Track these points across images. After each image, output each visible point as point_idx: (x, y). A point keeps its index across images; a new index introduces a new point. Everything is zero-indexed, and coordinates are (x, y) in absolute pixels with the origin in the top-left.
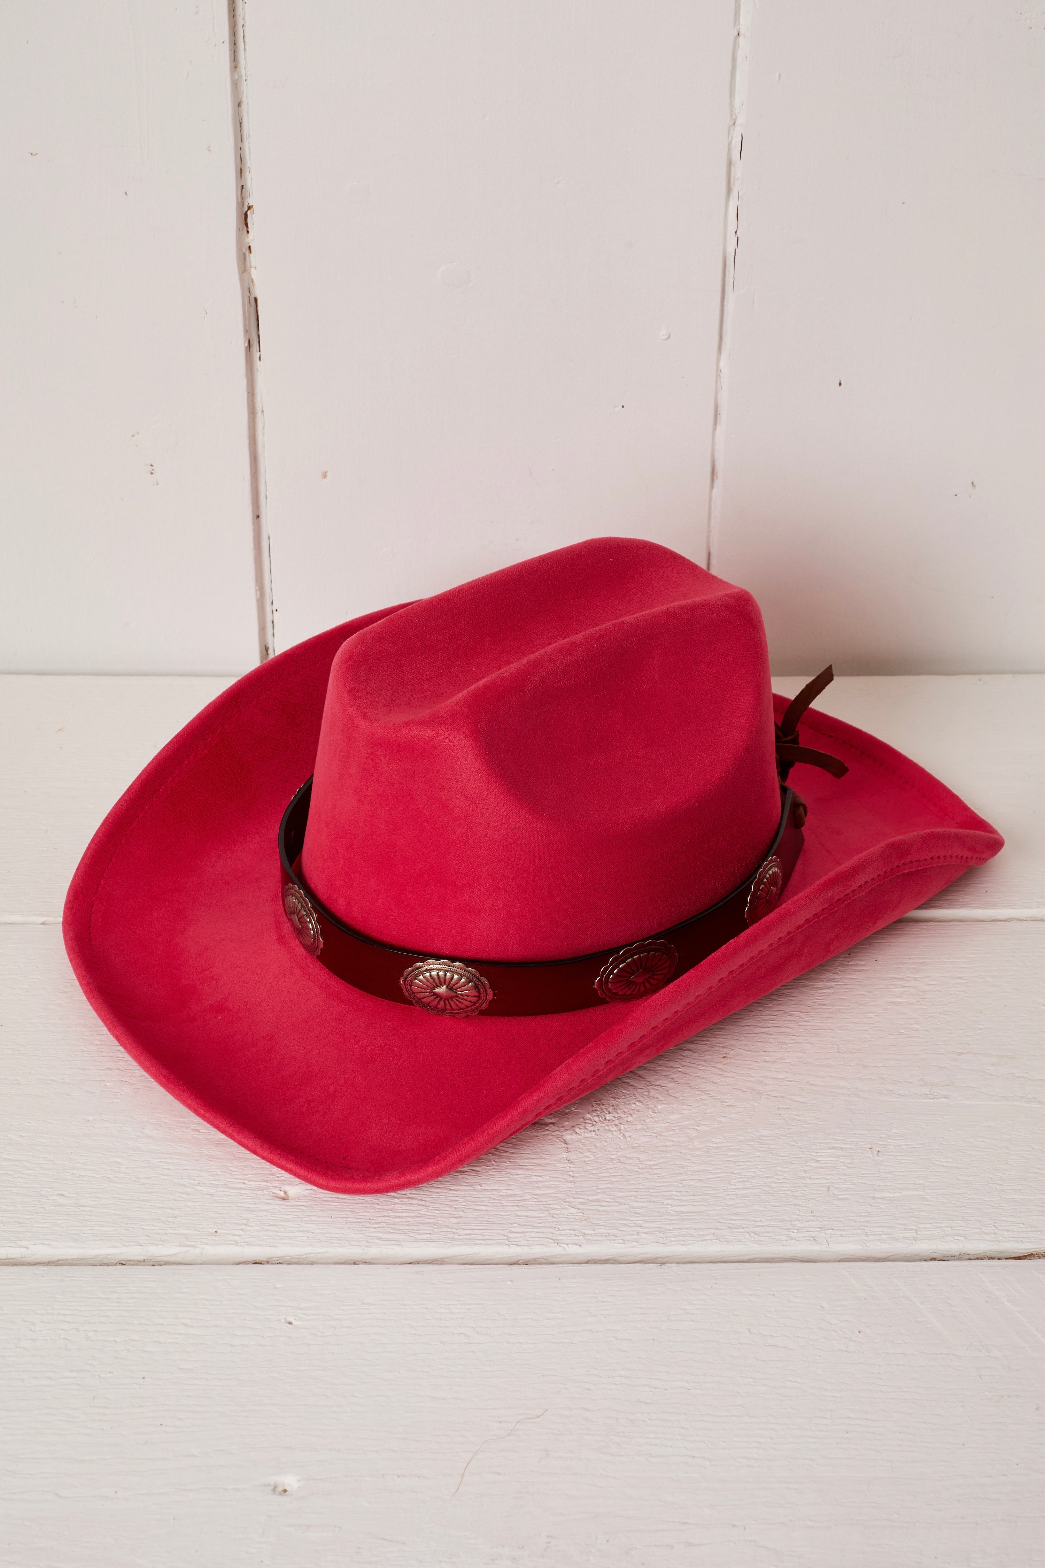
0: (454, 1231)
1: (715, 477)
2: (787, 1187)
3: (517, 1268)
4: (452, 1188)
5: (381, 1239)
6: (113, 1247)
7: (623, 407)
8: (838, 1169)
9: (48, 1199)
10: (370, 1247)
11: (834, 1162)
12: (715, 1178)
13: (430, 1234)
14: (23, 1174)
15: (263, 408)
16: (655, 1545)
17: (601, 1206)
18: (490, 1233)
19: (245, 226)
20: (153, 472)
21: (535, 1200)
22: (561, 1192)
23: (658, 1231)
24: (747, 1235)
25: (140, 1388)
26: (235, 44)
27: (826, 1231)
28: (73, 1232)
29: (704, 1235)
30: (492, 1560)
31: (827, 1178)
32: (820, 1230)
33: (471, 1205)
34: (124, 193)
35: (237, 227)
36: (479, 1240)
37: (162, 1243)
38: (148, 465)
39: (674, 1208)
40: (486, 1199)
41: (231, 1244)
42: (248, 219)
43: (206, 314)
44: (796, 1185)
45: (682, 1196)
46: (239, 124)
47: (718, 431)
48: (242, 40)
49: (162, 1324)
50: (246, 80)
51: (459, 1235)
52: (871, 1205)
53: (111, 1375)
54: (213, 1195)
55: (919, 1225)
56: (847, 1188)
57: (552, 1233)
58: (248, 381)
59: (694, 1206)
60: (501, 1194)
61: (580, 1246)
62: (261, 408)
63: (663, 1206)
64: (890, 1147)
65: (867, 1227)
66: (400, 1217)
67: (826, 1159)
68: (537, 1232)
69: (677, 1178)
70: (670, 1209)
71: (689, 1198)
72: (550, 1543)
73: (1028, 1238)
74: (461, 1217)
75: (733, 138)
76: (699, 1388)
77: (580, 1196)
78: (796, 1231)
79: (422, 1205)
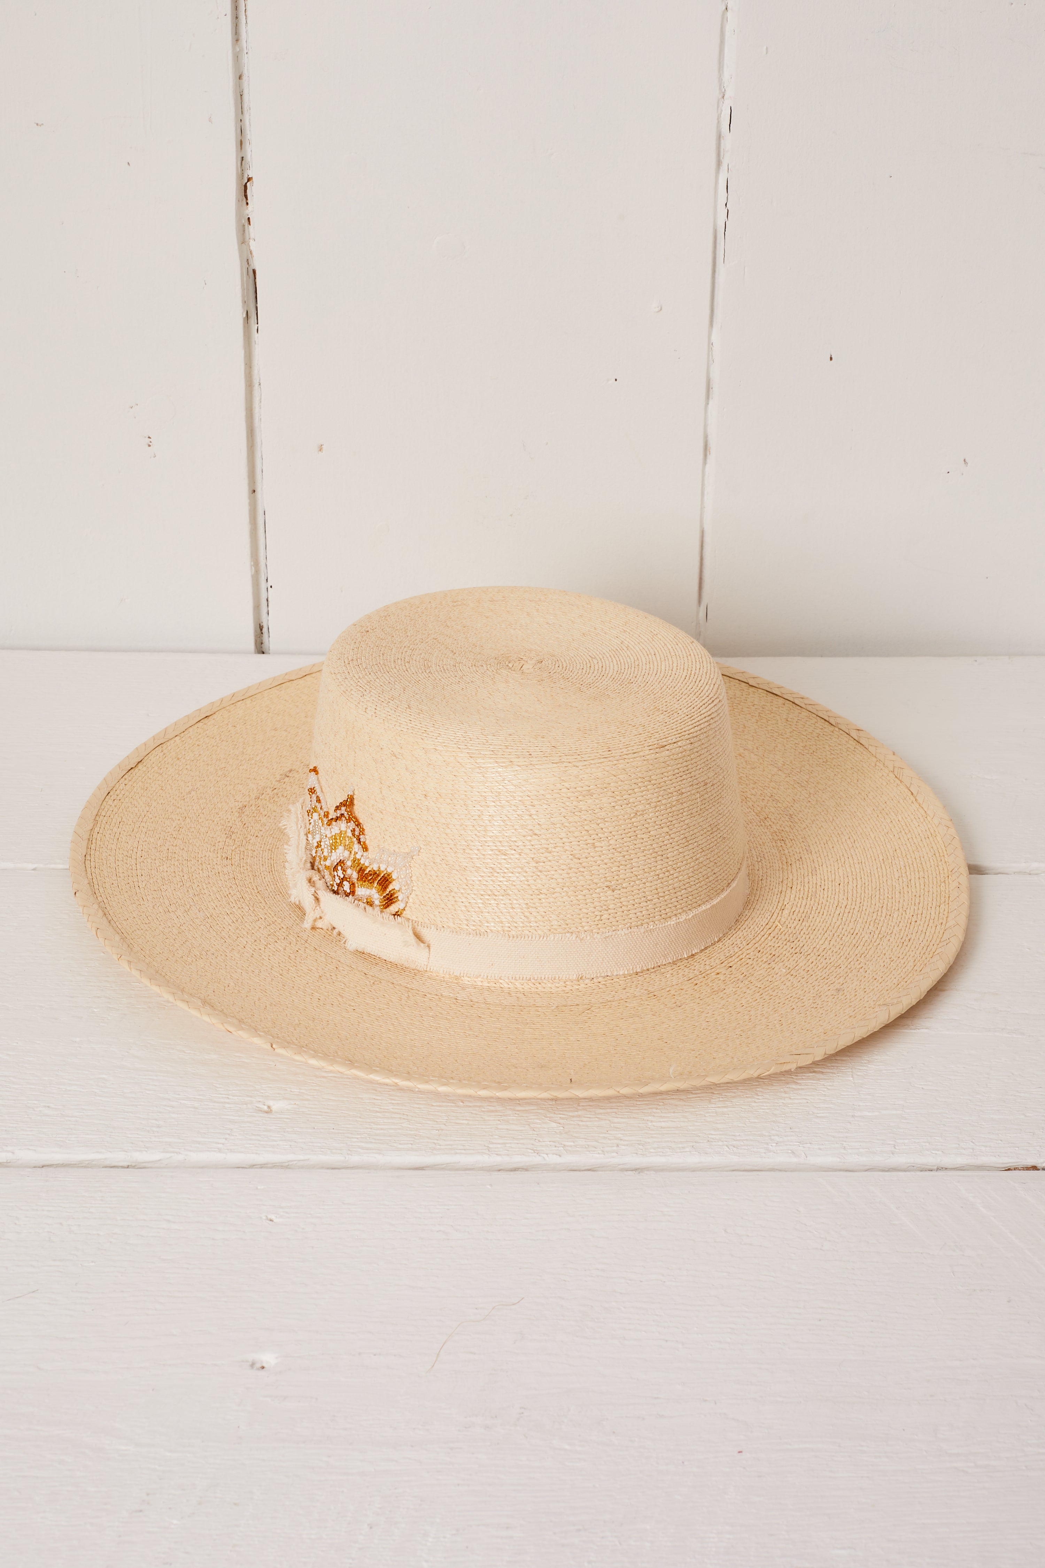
0: (436, 1141)
1: (708, 453)
2: (767, 1106)
3: (497, 1173)
4: (434, 1104)
5: (363, 1148)
6: (98, 1152)
7: (616, 380)
8: (818, 1090)
9: (34, 1110)
10: (352, 1155)
11: (814, 1085)
12: (695, 1097)
13: (412, 1144)
14: (10, 1088)
15: (260, 380)
16: (626, 1417)
17: (582, 1121)
18: (470, 1144)
19: (244, 197)
20: (150, 444)
21: (516, 1115)
22: (542, 1109)
23: (638, 1144)
24: (726, 1147)
25: (122, 1276)
26: (237, 18)
27: (804, 1145)
28: (59, 1139)
29: (683, 1148)
30: (466, 1428)
31: (807, 1098)
32: (799, 1144)
33: (452, 1119)
34: (127, 163)
35: (236, 198)
36: (460, 1150)
37: (146, 1150)
38: (145, 437)
39: (654, 1124)
40: (468, 1114)
41: (215, 1151)
42: (248, 190)
43: (206, 284)
44: (776, 1105)
45: (662, 1113)
46: (240, 96)
47: (710, 406)
48: (244, 14)
49: (145, 1220)
50: (247, 53)
51: (440, 1146)
52: (850, 1123)
53: (93, 1264)
54: (197, 1108)
55: (898, 1141)
56: (826, 1108)
57: (532, 1144)
58: (245, 352)
59: (674, 1122)
60: (483, 1109)
61: (560, 1156)
62: (258, 381)
63: (643, 1122)
64: (871, 1072)
65: (845, 1142)
66: (382, 1129)
67: (806, 1082)
68: (518, 1144)
69: (658, 1098)
70: (650, 1124)
71: (670, 1115)
72: (523, 1413)
73: (1006, 1153)
74: (442, 1130)
75: (722, 111)
76: (674, 1280)
77: (561, 1112)
78: (775, 1144)
79: (404, 1119)
